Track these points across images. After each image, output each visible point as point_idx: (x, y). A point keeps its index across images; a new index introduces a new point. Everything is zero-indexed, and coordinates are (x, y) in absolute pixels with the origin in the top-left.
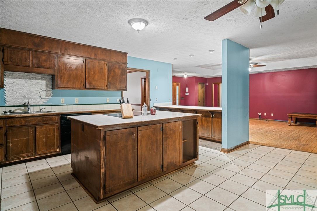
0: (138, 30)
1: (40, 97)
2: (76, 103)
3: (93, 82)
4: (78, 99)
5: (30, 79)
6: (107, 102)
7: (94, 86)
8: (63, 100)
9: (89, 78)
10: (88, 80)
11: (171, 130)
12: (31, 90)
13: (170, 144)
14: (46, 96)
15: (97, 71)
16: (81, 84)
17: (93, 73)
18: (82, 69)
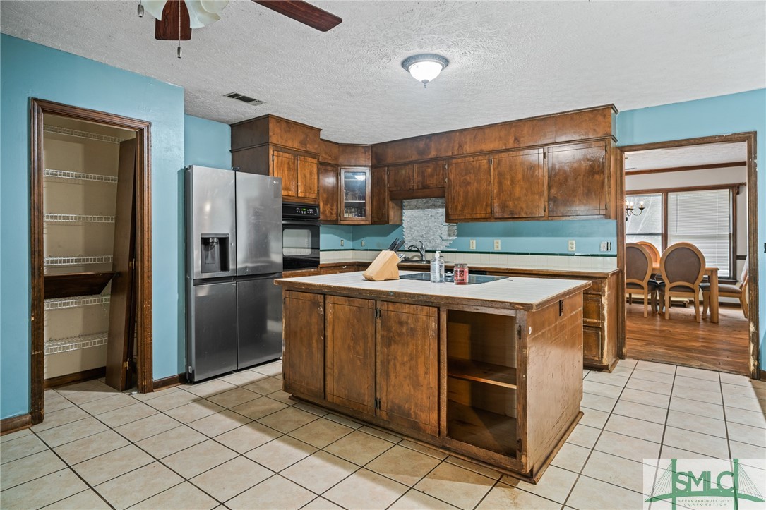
0: (425, 82)
1: (440, 236)
2: (496, 250)
3: (511, 204)
4: (499, 241)
5: (428, 208)
6: (570, 249)
7: (512, 213)
8: (473, 243)
9: (502, 194)
10: (499, 199)
11: (401, 323)
12: (430, 225)
13: (399, 359)
14: (449, 235)
15: (519, 176)
16: (486, 210)
17: (509, 182)
18: (489, 177)
